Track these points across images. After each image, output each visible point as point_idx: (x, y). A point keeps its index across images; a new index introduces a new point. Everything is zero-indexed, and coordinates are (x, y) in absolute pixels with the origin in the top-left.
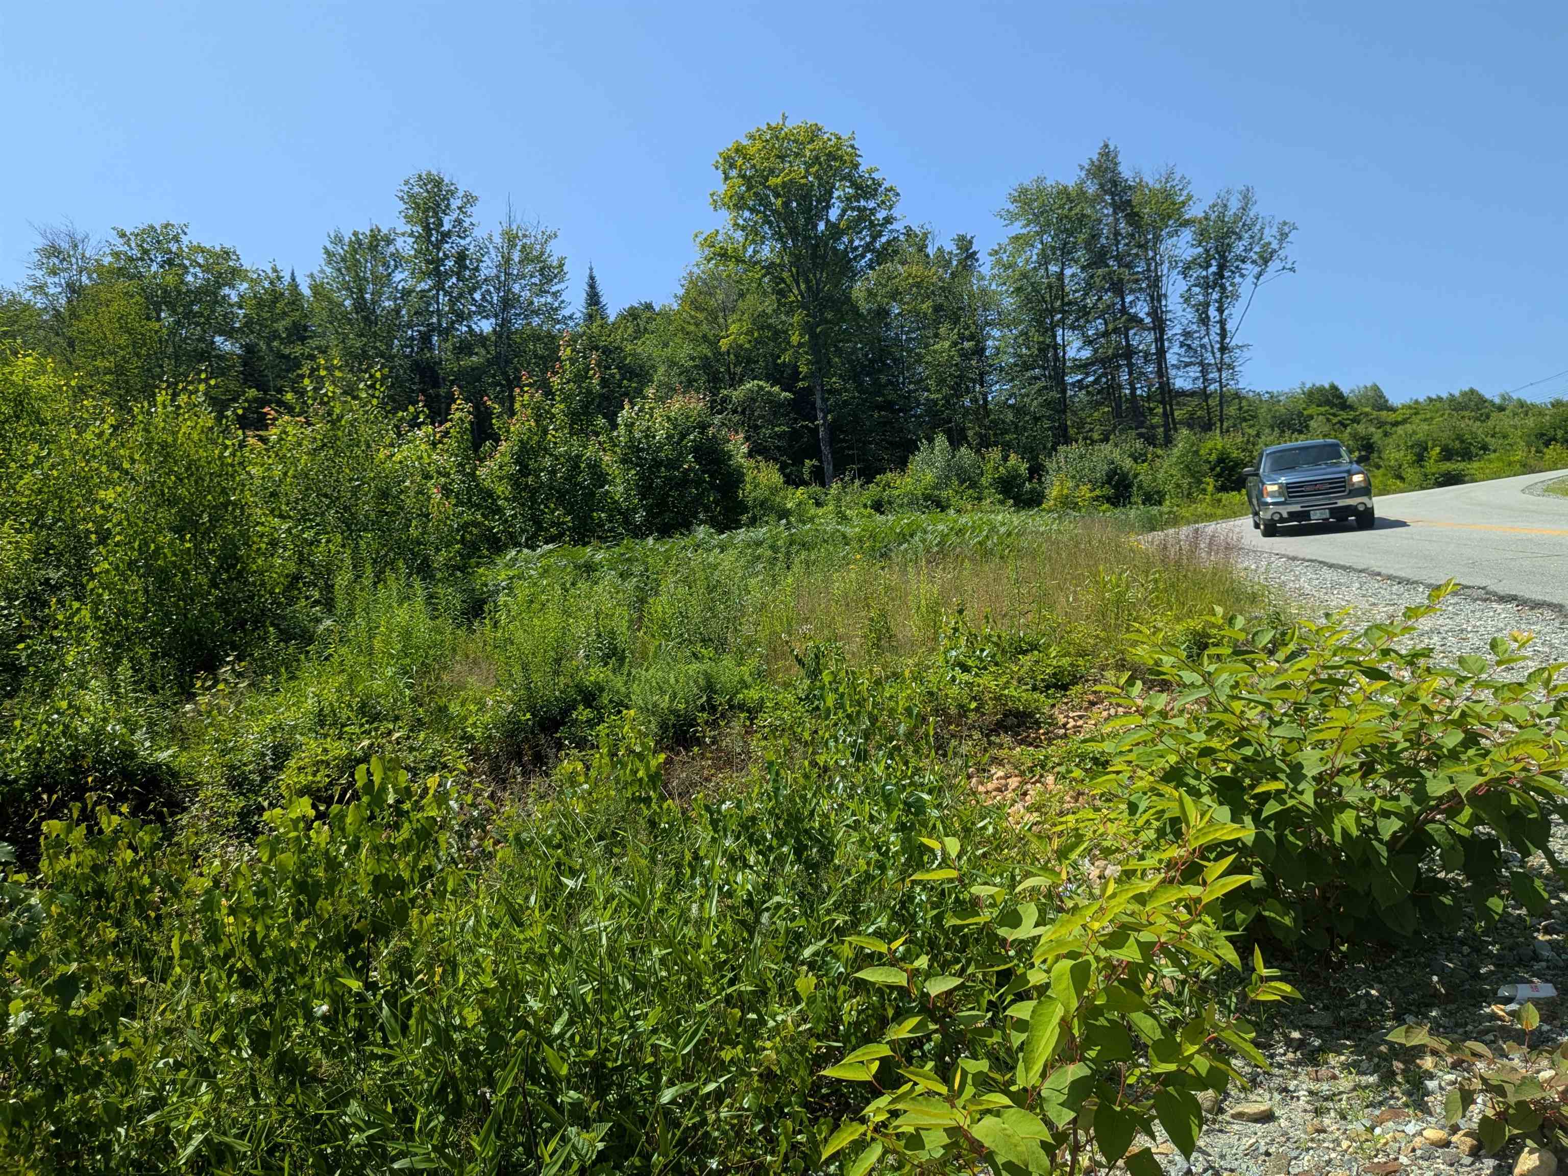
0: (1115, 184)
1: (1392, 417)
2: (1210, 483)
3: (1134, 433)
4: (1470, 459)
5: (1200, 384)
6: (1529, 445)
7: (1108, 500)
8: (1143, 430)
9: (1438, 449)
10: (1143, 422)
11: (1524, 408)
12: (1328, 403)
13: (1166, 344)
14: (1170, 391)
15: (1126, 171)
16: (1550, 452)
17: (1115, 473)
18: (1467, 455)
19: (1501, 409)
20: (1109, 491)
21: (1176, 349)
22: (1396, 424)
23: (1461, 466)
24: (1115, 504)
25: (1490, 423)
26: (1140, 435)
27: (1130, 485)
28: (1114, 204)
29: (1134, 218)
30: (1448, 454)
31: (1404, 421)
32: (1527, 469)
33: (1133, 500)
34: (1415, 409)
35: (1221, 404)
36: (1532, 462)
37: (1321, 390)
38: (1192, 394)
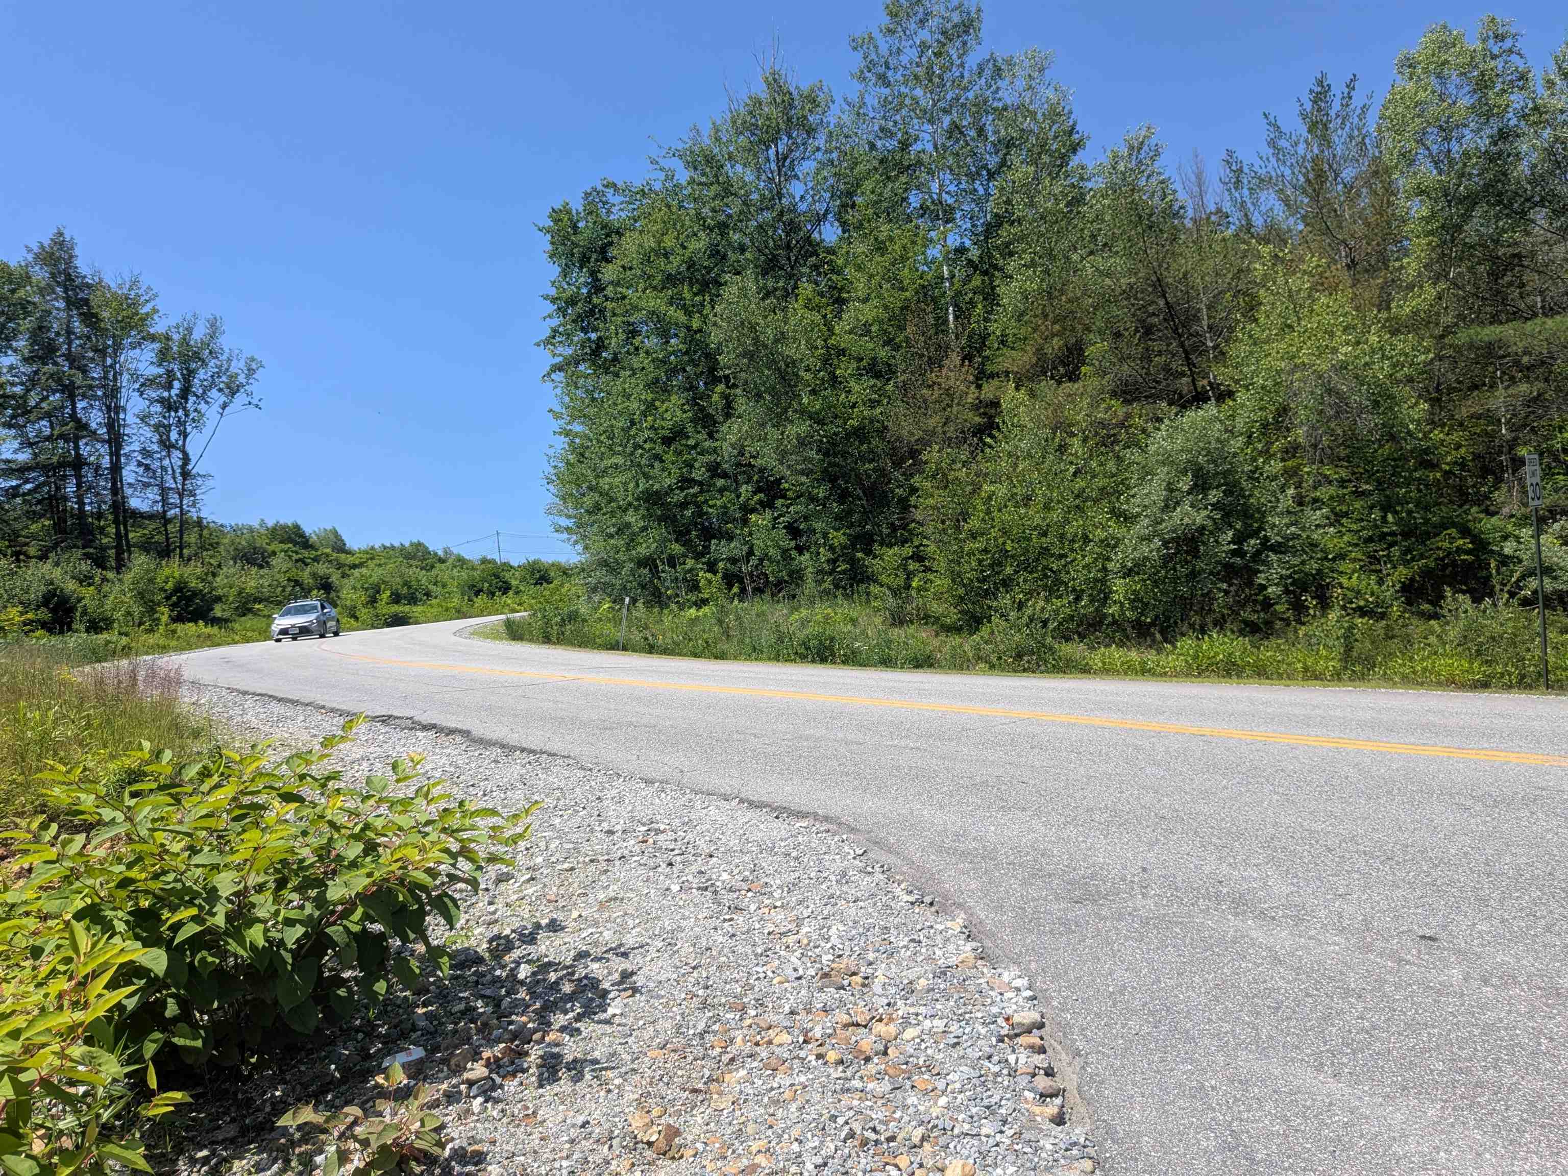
0: (69, 278)
1: (350, 560)
2: (164, 613)
3: (80, 552)
4: (415, 604)
5: (159, 507)
6: (463, 595)
7: (44, 625)
8: (91, 550)
9: (388, 593)
10: (92, 541)
11: (461, 562)
12: (290, 540)
13: (123, 460)
14: (125, 511)
15: (84, 266)
16: (479, 601)
17: (54, 595)
18: (413, 600)
19: (442, 561)
20: (44, 614)
21: (132, 466)
22: (354, 566)
23: (407, 608)
24: (51, 631)
25: (434, 572)
26: (87, 556)
27: (72, 609)
28: (68, 300)
29: (90, 318)
30: (396, 598)
31: (361, 565)
32: (460, 614)
33: (74, 626)
34: (371, 554)
35: (181, 531)
36: (464, 609)
37: (284, 527)
38: (151, 517)
